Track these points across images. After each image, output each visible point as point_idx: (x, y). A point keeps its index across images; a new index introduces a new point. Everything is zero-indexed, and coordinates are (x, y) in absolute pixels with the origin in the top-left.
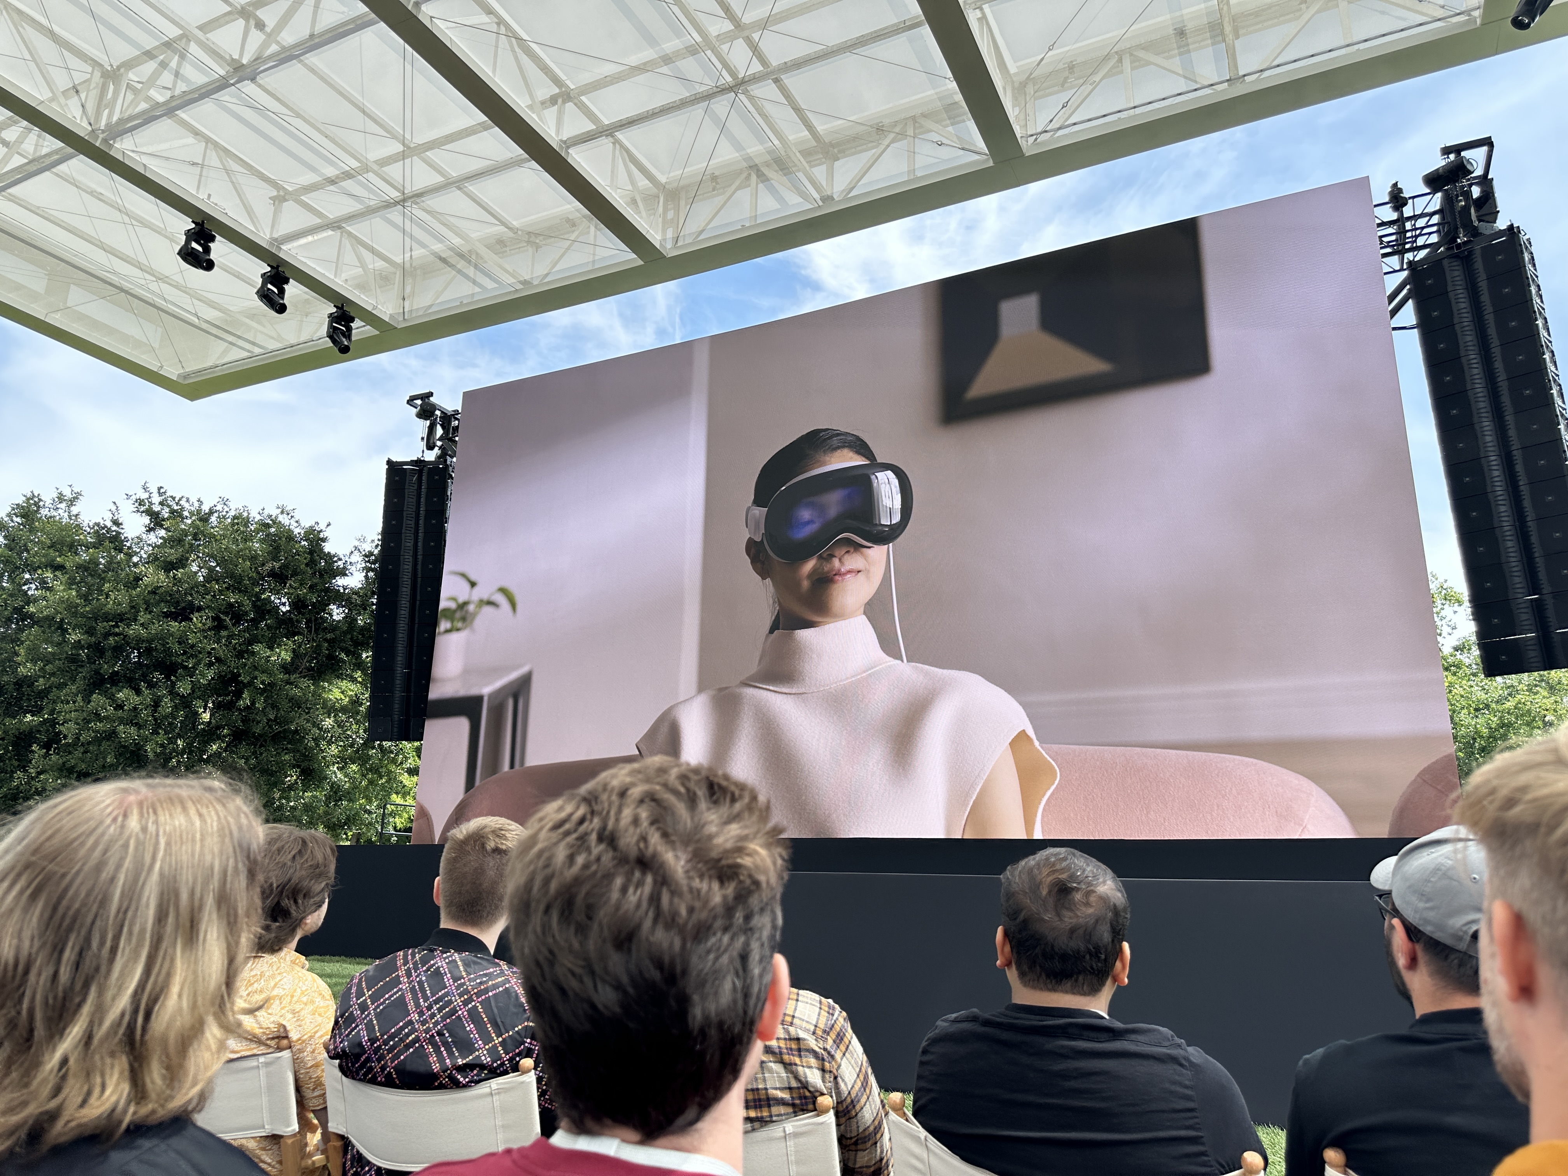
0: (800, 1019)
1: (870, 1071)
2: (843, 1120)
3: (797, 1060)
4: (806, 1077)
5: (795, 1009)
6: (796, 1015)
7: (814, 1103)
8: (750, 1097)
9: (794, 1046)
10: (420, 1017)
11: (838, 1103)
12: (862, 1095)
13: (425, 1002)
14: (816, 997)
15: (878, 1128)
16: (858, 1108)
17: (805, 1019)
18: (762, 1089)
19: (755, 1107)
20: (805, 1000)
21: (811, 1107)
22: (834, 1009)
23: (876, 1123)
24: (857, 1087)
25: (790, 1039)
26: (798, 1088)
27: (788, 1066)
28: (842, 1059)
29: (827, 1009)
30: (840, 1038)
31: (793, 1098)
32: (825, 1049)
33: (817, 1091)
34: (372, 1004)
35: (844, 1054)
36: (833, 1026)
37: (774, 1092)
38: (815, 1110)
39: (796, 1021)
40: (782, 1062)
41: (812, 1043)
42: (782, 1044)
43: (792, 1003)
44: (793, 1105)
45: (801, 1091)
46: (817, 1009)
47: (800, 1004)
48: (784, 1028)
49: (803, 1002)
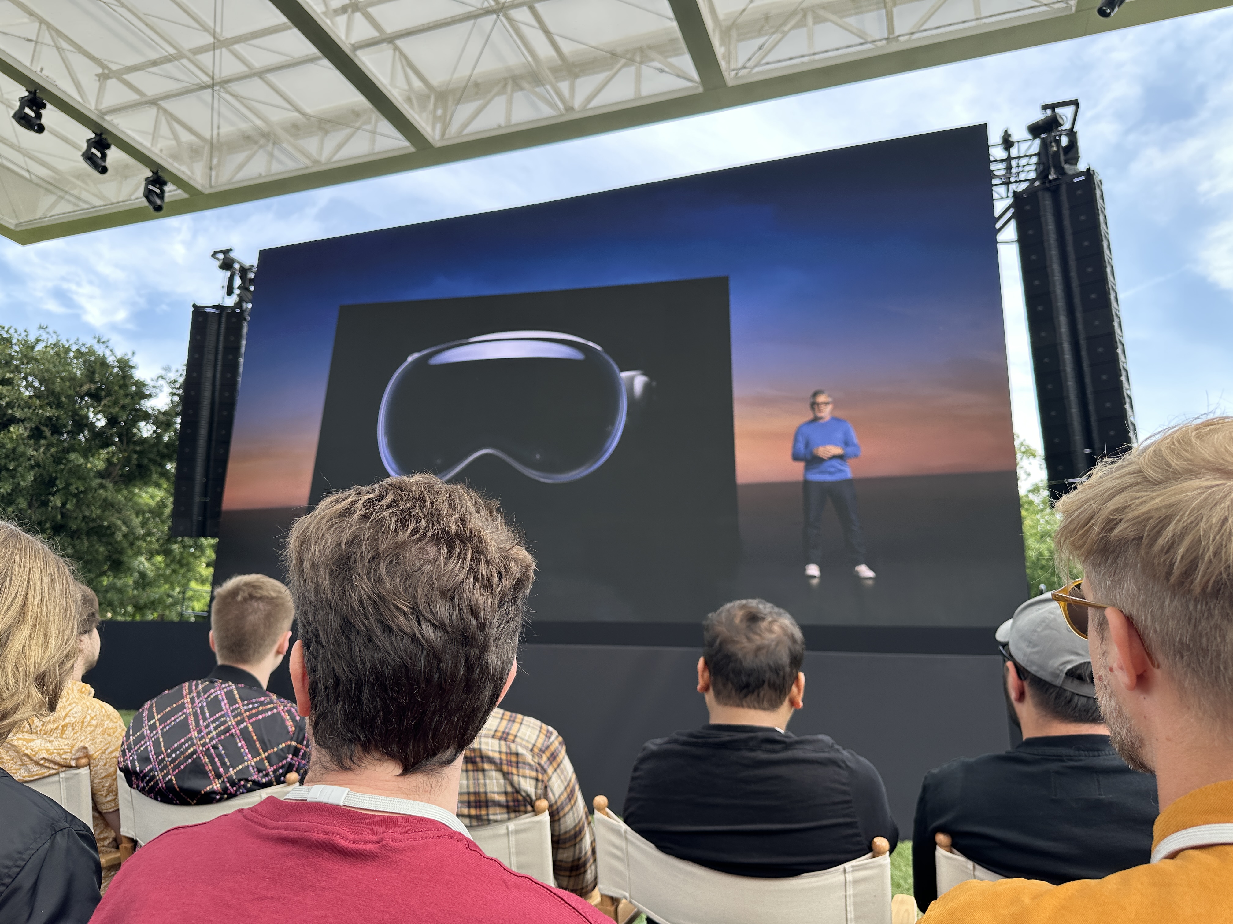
0: (522, 739)
1: (577, 787)
3: (514, 771)
4: (519, 784)
5: (518, 730)
6: (519, 734)
8: (472, 798)
9: (514, 759)
10: (199, 734)
12: (567, 804)
14: (538, 723)
15: (581, 831)
16: (561, 814)
17: (526, 738)
19: (476, 807)
20: (528, 724)
22: (551, 733)
24: (564, 798)
25: (511, 753)
26: (513, 793)
27: (506, 775)
28: (553, 773)
29: (545, 732)
30: (553, 757)
31: (507, 801)
32: (539, 764)
34: (160, 725)
35: (555, 770)
36: (549, 746)
37: (492, 795)
38: (533, 811)
39: (517, 740)
40: (500, 770)
41: (529, 758)
42: (504, 757)
43: (516, 726)
44: (507, 807)
45: (515, 795)
46: (537, 732)
47: (523, 726)
48: (506, 744)
49: (525, 725)
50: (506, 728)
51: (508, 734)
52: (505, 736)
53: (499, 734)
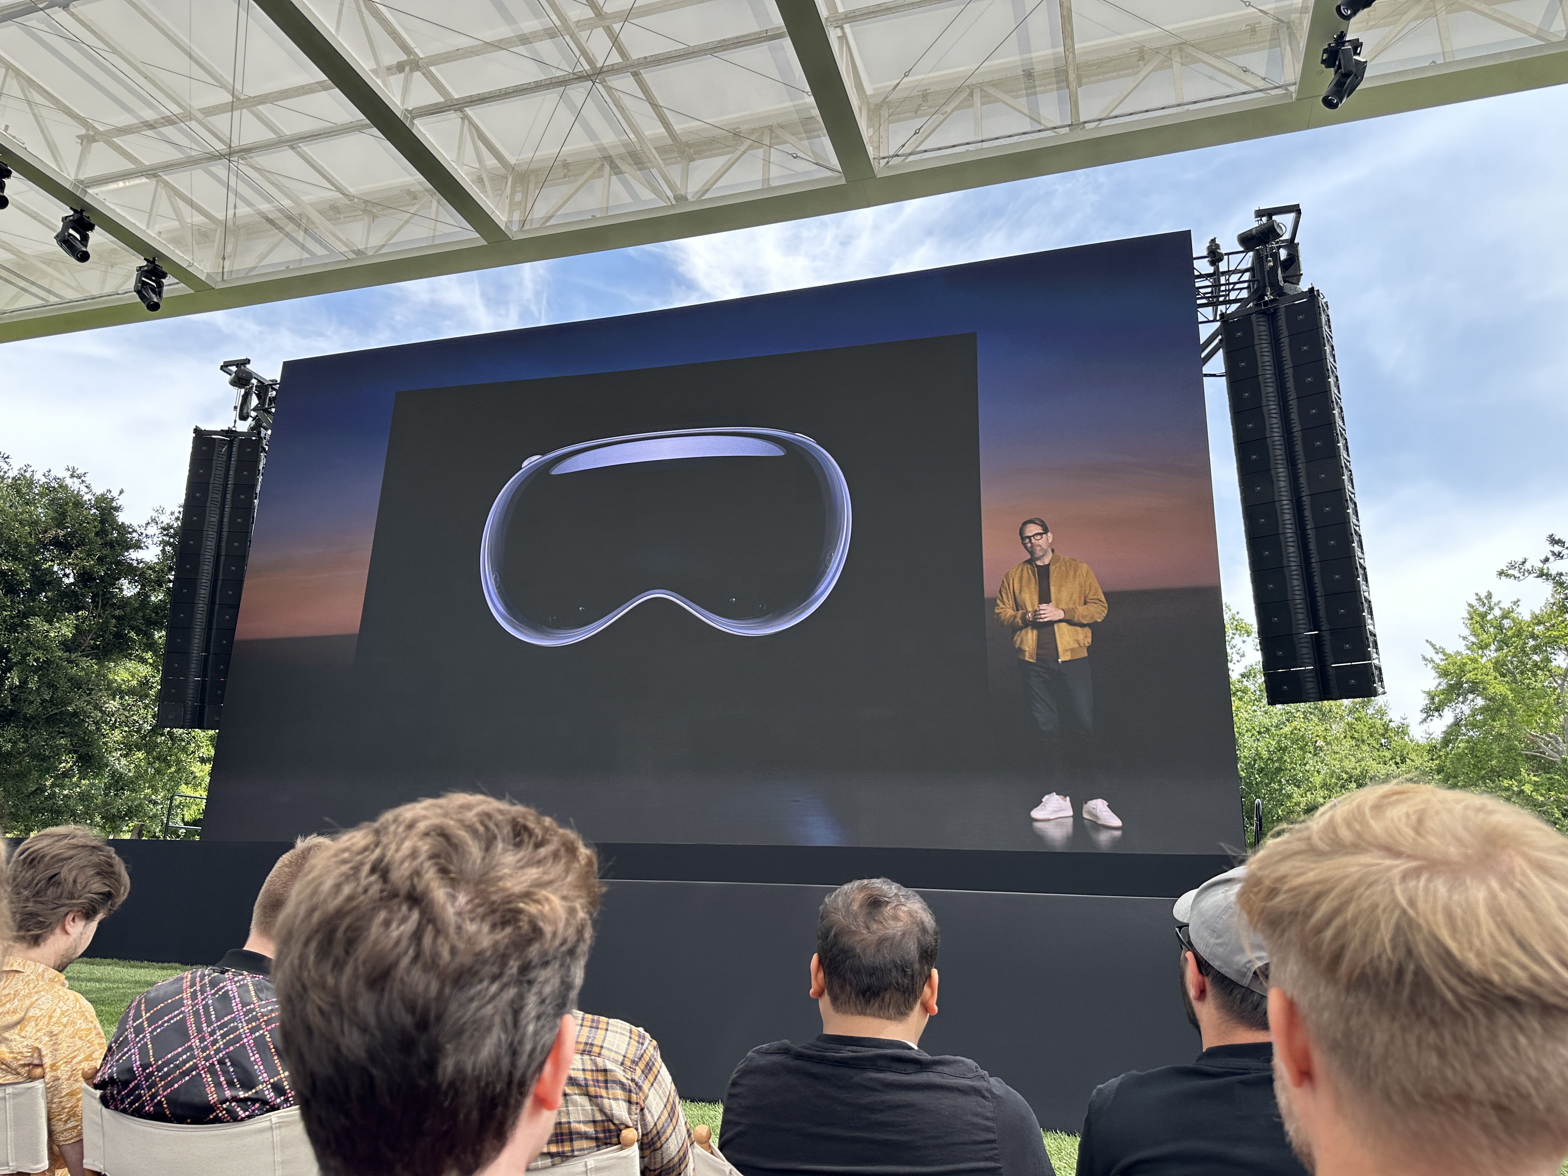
0: (608, 1049)
1: (677, 1099)
2: (647, 1152)
3: (603, 1092)
4: (611, 1110)
5: (604, 1040)
6: (605, 1045)
7: (618, 1136)
9: (601, 1077)
11: (643, 1135)
12: (669, 1125)
14: (627, 1026)
15: (683, 1158)
16: (663, 1139)
17: (614, 1049)
18: (565, 1123)
19: (557, 1142)
20: (615, 1029)
21: (614, 1140)
22: (644, 1038)
23: (681, 1153)
24: (663, 1118)
25: (597, 1071)
26: (603, 1121)
27: (593, 1098)
28: (649, 1090)
29: (637, 1038)
30: (649, 1067)
31: (596, 1131)
32: (633, 1080)
33: (623, 1124)
34: (149, 1028)
35: (652, 1085)
36: (642, 1055)
37: (577, 1125)
38: (619, 1143)
39: (604, 1052)
40: (587, 1094)
41: (620, 1074)
42: (589, 1076)
43: (601, 1032)
44: (597, 1139)
45: (606, 1124)
46: (627, 1038)
47: (609, 1032)
48: (591, 1059)
49: (612, 1031)
50: (588, 1037)
51: (592, 1045)
52: (588, 1048)
53: (581, 1047)
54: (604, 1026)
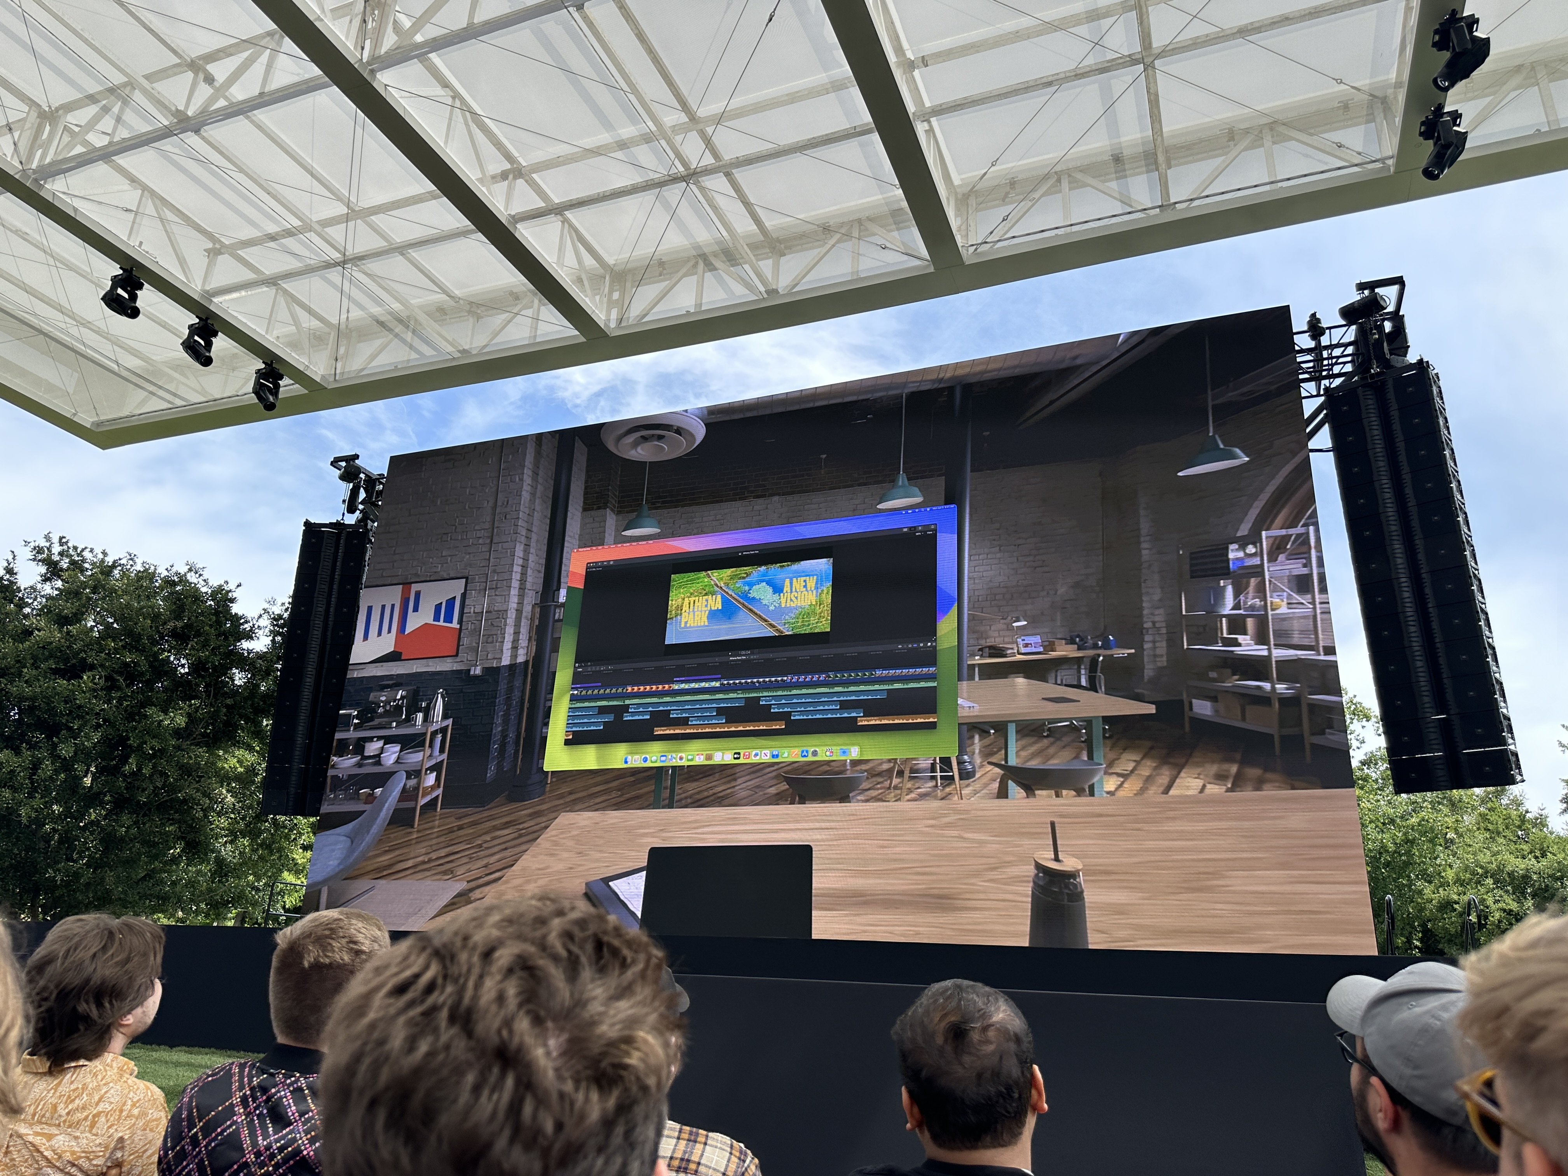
0: (707, 1166)
5: (702, 1155)
6: (702, 1162)
10: (256, 1158)
13: (264, 1140)
14: (727, 1139)
17: (713, 1165)
20: (714, 1143)
22: (746, 1155)
29: (738, 1154)
34: (204, 1139)
36: (743, 1174)
39: (701, 1169)
43: (699, 1147)
46: (728, 1154)
47: (707, 1147)
49: (712, 1146)
50: (685, 1152)
51: (688, 1161)
52: (684, 1165)
53: (676, 1163)
54: (703, 1140)
